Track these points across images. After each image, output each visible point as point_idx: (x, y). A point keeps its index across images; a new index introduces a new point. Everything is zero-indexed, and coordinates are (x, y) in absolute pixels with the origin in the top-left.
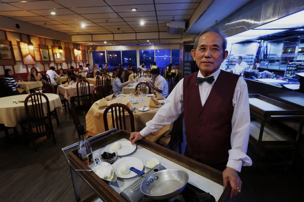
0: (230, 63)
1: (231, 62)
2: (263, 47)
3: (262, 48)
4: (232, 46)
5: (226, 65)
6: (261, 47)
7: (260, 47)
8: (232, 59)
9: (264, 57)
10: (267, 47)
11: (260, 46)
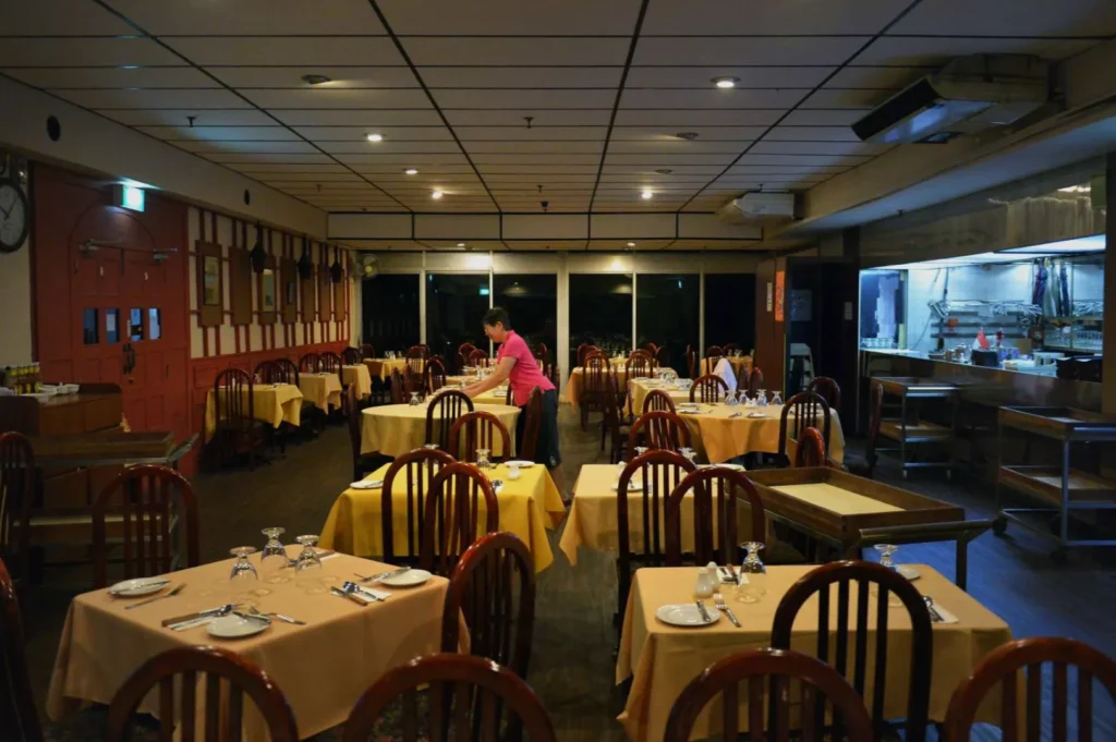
0: (946, 330)
1: (949, 325)
2: (1053, 276)
3: (1049, 280)
4: (950, 274)
5: (933, 336)
6: (1046, 278)
7: (1041, 280)
8: (953, 318)
9: (1059, 311)
10: (1063, 277)
11: (1043, 276)
